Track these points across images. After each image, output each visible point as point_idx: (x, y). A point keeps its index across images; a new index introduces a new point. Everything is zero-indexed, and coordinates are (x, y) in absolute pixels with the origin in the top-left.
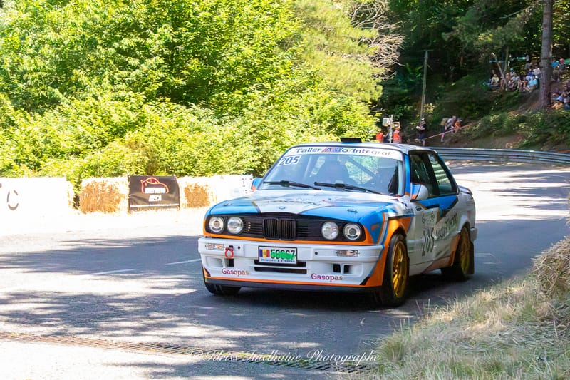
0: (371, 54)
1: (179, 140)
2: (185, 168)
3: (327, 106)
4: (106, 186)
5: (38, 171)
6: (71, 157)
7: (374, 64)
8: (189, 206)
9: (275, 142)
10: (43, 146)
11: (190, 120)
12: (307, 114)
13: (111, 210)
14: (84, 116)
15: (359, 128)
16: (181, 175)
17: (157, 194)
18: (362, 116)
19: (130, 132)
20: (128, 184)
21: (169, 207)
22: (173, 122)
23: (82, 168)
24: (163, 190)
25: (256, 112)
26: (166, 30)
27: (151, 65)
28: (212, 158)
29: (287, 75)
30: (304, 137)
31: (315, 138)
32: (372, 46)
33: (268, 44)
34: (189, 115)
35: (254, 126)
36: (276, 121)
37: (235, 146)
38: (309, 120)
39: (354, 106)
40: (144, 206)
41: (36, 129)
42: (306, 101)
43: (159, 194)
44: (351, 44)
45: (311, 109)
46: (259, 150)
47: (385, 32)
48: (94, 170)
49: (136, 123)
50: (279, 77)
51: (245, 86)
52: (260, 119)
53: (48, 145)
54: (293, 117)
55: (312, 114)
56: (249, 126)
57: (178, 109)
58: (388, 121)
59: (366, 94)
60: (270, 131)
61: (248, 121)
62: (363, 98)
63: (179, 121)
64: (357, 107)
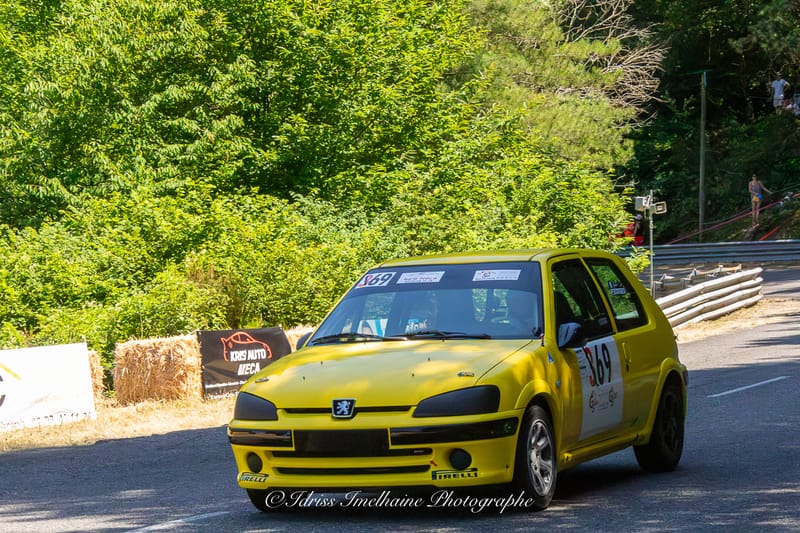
0: (609, 86)
3: (535, 182)
4: (161, 351)
5: (35, 333)
6: (91, 304)
7: (616, 101)
10: (40, 288)
11: (299, 223)
12: (501, 200)
13: (171, 396)
14: (110, 228)
15: (597, 217)
16: (291, 323)
17: (251, 361)
18: (601, 195)
19: (193, 252)
20: (198, 347)
23: (113, 324)
24: (261, 353)
26: (244, 65)
27: (222, 130)
29: (463, 131)
30: (500, 240)
31: (521, 240)
32: (609, 70)
33: (425, 79)
34: (294, 216)
35: (410, 227)
36: (449, 216)
38: (506, 210)
39: (585, 177)
40: (230, 384)
41: (26, 258)
42: (500, 174)
43: (255, 361)
44: (572, 69)
47: (631, 43)
48: (134, 325)
49: (203, 235)
50: (447, 137)
51: (391, 156)
52: (420, 214)
53: (50, 286)
54: (479, 206)
55: (509, 199)
56: (402, 228)
57: (273, 205)
58: (644, 201)
59: (605, 157)
60: (441, 234)
61: (400, 219)
62: (600, 164)
63: (278, 227)
64: (590, 180)
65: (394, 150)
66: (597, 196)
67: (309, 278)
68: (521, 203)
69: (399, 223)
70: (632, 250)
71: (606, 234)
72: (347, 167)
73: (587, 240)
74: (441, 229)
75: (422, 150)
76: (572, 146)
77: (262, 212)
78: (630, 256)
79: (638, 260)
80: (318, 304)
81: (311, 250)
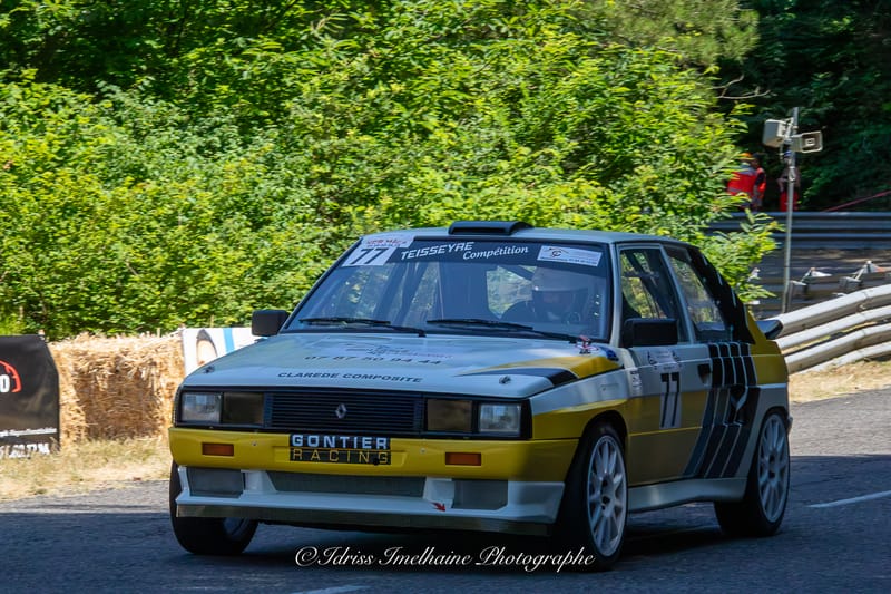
1: (68, 210)
2: (89, 303)
3: (567, 84)
8: (93, 434)
9: (391, 210)
12: (500, 115)
15: (679, 155)
18: (689, 115)
21: (24, 440)
22: (45, 144)
24: (1, 382)
25: (328, 110)
28: (177, 270)
31: (525, 193)
35: (320, 157)
36: (394, 141)
37: (256, 226)
38: (506, 134)
39: (662, 79)
42: (497, 68)
45: (514, 98)
46: (336, 237)
52: (342, 134)
54: (453, 124)
55: (515, 114)
56: (301, 159)
57: (64, 104)
58: (781, 128)
59: (703, 42)
60: (376, 175)
61: (301, 144)
62: (693, 54)
63: (69, 144)
64: (672, 85)
65: (302, 11)
66: (682, 116)
67: (119, 245)
68: (537, 123)
69: (300, 149)
70: (745, 219)
71: (694, 189)
72: (209, 39)
73: (658, 197)
74: (377, 164)
75: (354, 15)
76: (641, 21)
77: (39, 116)
78: (740, 230)
79: (753, 239)
80: (134, 293)
81: (123, 192)
